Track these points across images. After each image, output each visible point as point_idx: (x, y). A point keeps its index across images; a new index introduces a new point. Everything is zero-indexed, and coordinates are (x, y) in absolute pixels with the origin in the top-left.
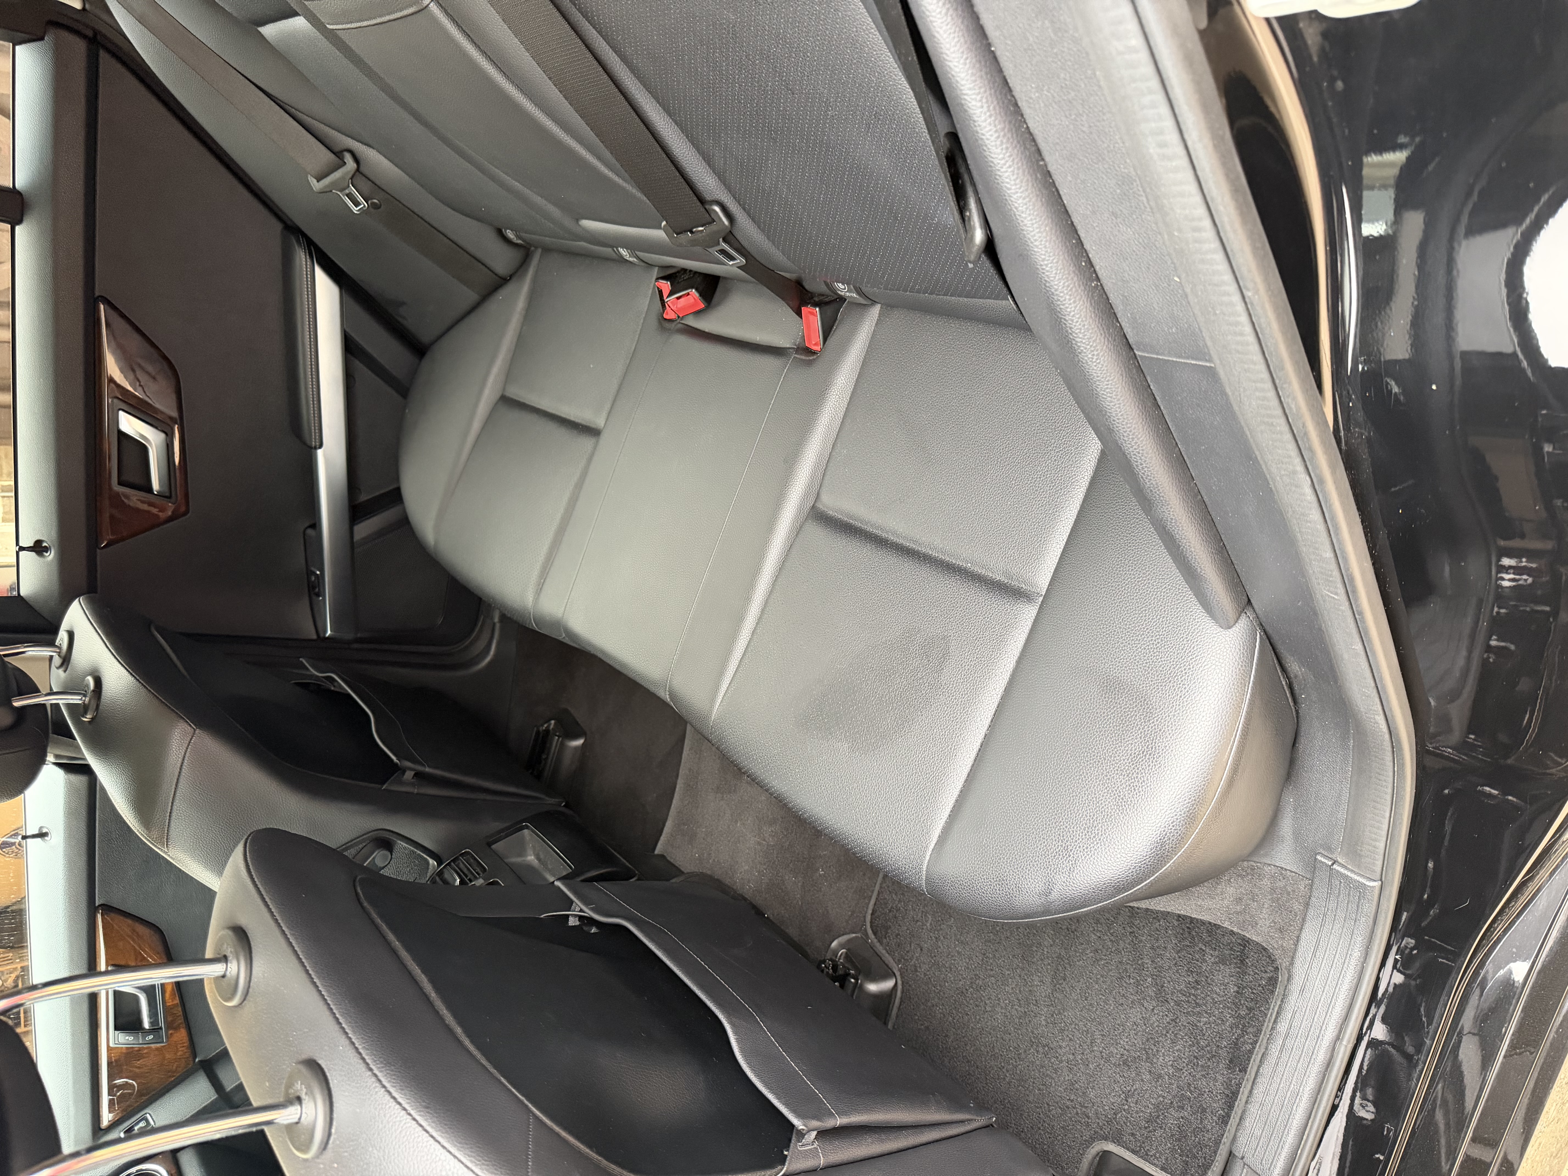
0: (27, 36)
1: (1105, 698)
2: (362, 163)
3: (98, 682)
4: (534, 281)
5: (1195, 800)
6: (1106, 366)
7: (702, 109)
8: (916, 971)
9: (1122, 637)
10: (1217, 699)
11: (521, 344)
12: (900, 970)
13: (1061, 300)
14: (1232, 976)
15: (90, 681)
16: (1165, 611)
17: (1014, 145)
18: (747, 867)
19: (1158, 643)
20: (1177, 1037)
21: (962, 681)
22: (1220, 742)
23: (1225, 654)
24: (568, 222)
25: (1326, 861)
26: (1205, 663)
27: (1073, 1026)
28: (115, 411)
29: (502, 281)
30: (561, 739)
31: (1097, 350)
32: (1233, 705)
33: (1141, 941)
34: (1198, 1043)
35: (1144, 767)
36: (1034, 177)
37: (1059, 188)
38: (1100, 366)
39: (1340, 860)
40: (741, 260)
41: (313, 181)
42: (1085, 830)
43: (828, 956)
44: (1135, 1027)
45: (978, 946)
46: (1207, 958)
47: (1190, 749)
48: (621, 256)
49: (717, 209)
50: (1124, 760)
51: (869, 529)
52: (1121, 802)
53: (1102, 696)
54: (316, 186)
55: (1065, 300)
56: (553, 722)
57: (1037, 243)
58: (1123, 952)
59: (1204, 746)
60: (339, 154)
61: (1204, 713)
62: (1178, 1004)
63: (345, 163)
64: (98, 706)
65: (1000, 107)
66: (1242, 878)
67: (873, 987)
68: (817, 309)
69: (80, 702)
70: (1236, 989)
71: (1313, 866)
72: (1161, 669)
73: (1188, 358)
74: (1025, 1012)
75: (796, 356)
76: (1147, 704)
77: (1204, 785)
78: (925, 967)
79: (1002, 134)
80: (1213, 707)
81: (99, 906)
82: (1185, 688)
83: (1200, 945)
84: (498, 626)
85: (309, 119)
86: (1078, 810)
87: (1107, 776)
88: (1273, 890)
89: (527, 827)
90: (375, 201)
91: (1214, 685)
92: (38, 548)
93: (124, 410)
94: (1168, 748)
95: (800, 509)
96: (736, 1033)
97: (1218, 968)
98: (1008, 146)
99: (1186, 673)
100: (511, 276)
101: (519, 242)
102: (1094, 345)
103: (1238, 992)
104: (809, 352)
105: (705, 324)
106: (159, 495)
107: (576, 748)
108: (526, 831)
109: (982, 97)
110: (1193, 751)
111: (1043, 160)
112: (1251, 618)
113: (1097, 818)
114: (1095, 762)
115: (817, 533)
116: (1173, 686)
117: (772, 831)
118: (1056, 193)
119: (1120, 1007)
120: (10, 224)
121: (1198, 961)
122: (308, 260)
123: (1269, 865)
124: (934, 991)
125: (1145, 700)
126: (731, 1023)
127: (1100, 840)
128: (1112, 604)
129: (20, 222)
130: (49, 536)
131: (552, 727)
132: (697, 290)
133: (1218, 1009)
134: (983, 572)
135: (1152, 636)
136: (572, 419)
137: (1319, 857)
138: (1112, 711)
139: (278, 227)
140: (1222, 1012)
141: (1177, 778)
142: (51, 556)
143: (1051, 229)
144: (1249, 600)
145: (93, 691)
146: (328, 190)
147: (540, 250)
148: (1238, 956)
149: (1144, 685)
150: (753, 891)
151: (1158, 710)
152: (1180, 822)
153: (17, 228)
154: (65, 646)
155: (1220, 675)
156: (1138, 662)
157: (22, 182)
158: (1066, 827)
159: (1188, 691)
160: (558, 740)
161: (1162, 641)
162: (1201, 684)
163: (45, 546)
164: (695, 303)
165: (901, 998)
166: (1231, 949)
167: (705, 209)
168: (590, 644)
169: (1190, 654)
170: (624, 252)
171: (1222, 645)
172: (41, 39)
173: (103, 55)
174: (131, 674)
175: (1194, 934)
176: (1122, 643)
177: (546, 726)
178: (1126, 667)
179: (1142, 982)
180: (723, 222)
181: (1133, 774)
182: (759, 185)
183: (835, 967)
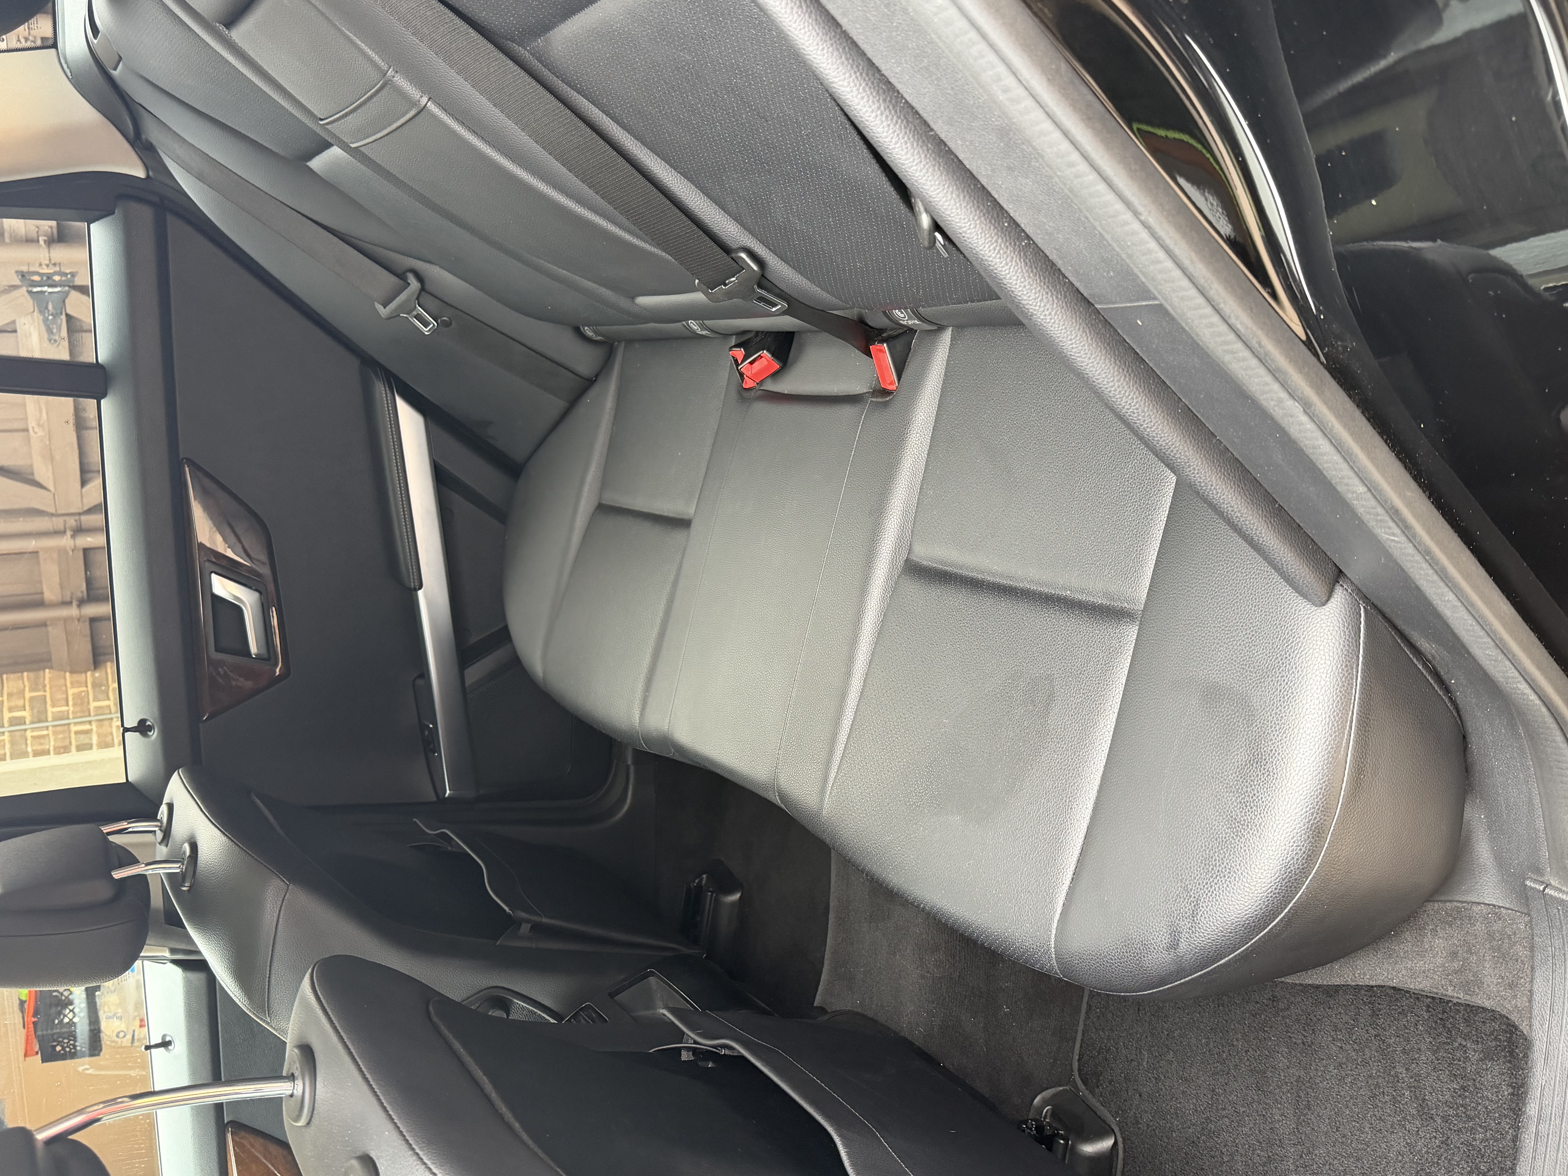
0: (98, 213)
1: (1207, 708)
2: (426, 281)
3: (194, 847)
4: (622, 377)
5: (1314, 808)
6: (1063, 325)
7: (698, 156)
8: (1138, 1122)
9: (1217, 637)
10: (1320, 687)
11: (614, 447)
12: (1118, 1124)
13: (992, 264)
14: (1503, 1074)
15: (187, 847)
16: (1256, 599)
17: (894, 121)
18: (912, 1008)
19: (1253, 635)
20: (1451, 1164)
21: (1070, 722)
22: (1331, 736)
23: (1322, 634)
24: (624, 302)
25: (1537, 886)
26: (1302, 649)
27: (1327, 1167)
28: (207, 574)
29: (589, 383)
30: (714, 895)
31: (1048, 310)
32: (1341, 692)
33: (1389, 1045)
34: (1478, 1168)
35: (1253, 778)
36: (925, 148)
37: (958, 154)
38: (1057, 326)
39: (1553, 883)
40: (782, 305)
41: (379, 307)
42: (1202, 863)
43: (1031, 1116)
44: (1400, 1158)
45: (1204, 1081)
46: (1471, 1054)
47: (1298, 748)
48: (694, 332)
49: (743, 255)
50: (1232, 774)
51: (965, 573)
52: (1235, 823)
53: (1203, 707)
54: (384, 312)
55: (996, 264)
56: (704, 876)
57: (948, 212)
58: (1371, 1063)
59: (1314, 743)
60: (401, 276)
61: (1308, 705)
62: (1445, 1119)
63: (409, 284)
64: (195, 872)
65: (870, 88)
66: (1450, 926)
67: (1089, 1149)
68: (885, 345)
69: (178, 871)
70: (1510, 1090)
71: (1524, 896)
72: (1258, 664)
73: (1138, 301)
74: (1269, 1157)
75: (874, 400)
76: (1248, 706)
77: (1321, 789)
78: (1146, 1117)
79: (879, 112)
80: (1317, 696)
81: (227, 1123)
82: (1284, 681)
83: (1459, 1040)
84: (632, 768)
85: (370, 246)
86: (1193, 842)
87: (1216, 796)
88: (1491, 936)
89: (652, 974)
90: (445, 318)
91: (1314, 671)
92: (142, 728)
93: (216, 573)
94: (1273, 752)
95: (892, 563)
96: (845, 1145)
97: (1484, 1066)
98: (889, 123)
99: (1283, 663)
100: (597, 376)
101: (599, 338)
102: (1042, 305)
103: (1513, 1094)
104: (885, 392)
105: (785, 386)
106: (259, 657)
107: (733, 904)
108: (652, 979)
109: (849, 82)
110: (1301, 750)
111: (932, 130)
112: (1349, 590)
113: (1212, 847)
114: (1204, 783)
115: (914, 589)
116: (1272, 681)
117: (936, 960)
118: (956, 160)
119: (1379, 1135)
120: (94, 398)
121: (1459, 1061)
122: (388, 392)
123: (1479, 903)
124: (1161, 1145)
125: (1246, 702)
126: (840, 1136)
127: (1218, 871)
128: (1204, 602)
129: (104, 395)
130: (151, 715)
131: (704, 882)
132: (768, 351)
133: (1494, 1120)
134: (1083, 597)
135: (1246, 629)
136: (666, 514)
137: (1528, 883)
138: (1215, 721)
139: (354, 363)
140: (1499, 1123)
141: (1289, 784)
142: (154, 735)
143: (958, 196)
144: (1341, 571)
145: (189, 856)
146: (396, 314)
147: (623, 344)
148: (1505, 1048)
149: (1243, 686)
150: (924, 1037)
151: (1260, 711)
152: (1301, 836)
153: (102, 401)
154: (165, 820)
155: (1319, 659)
156: (1235, 661)
157: (104, 355)
158: (1183, 864)
159: (1287, 683)
160: (712, 896)
161: (1256, 632)
162: (1300, 673)
163: (149, 725)
164: (769, 365)
165: (1124, 1159)
166: (1496, 1039)
167: (732, 258)
168: (696, 755)
169: (1285, 642)
170: (694, 325)
171: (1318, 625)
172: (110, 213)
173: (170, 219)
174: (224, 833)
175: (1450, 1026)
176: (1218, 644)
177: (697, 881)
178: (1224, 670)
179: (1399, 1098)
180: (752, 268)
181: (1242, 788)
182: (773, 222)
183: (1040, 1128)
